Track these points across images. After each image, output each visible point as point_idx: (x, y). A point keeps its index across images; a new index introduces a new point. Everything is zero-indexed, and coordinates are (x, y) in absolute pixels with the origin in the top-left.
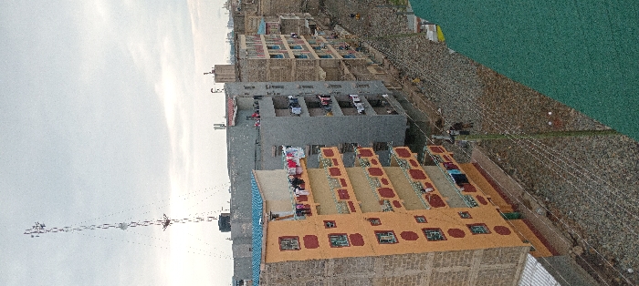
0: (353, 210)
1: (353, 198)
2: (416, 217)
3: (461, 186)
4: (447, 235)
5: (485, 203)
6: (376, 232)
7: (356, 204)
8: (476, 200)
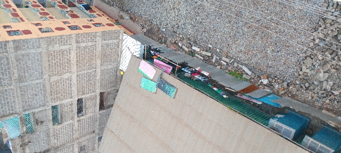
0: (23, 21)
1: (21, 16)
2: (64, 22)
3: (87, 10)
4: (82, 28)
5: (101, 16)
6: (39, 29)
7: (24, 18)
8: (97, 16)
